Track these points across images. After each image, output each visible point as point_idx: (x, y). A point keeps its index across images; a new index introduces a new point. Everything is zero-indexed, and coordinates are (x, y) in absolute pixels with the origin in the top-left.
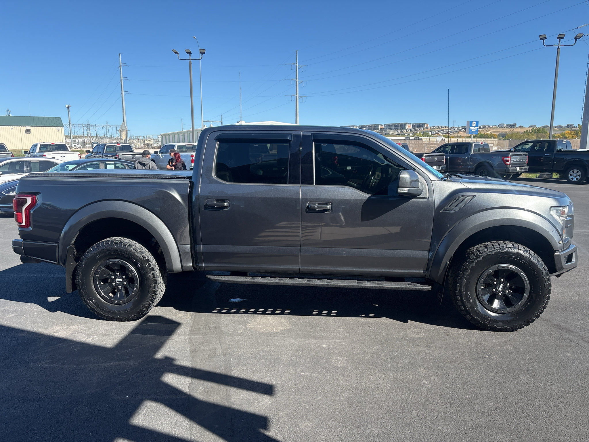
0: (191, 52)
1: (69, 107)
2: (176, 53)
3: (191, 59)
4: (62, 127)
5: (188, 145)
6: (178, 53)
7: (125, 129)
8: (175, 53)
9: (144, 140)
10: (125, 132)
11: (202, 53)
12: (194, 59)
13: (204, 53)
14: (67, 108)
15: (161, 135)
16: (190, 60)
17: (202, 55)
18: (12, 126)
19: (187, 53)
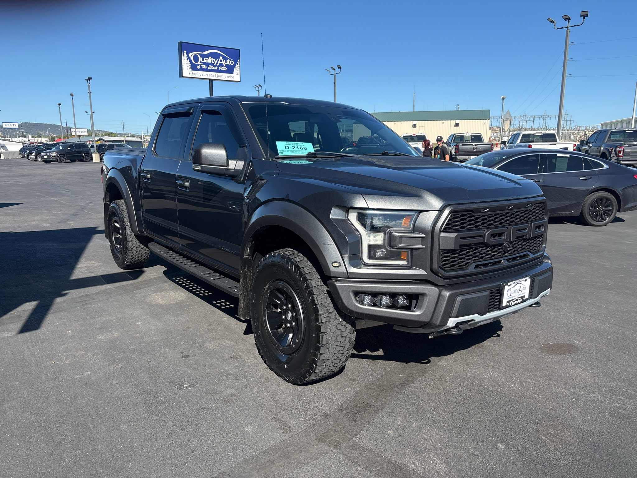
0: (569, 18)
1: (504, 99)
2: (552, 22)
3: (569, 26)
4: (489, 119)
5: (537, 133)
6: (554, 22)
7: (509, 118)
8: (550, 22)
9: (586, 131)
10: (508, 122)
11: (584, 15)
12: (573, 26)
13: (587, 16)
14: (502, 99)
15: (602, 124)
16: (567, 27)
17: (584, 18)
18: (444, 120)
19: (565, 19)
